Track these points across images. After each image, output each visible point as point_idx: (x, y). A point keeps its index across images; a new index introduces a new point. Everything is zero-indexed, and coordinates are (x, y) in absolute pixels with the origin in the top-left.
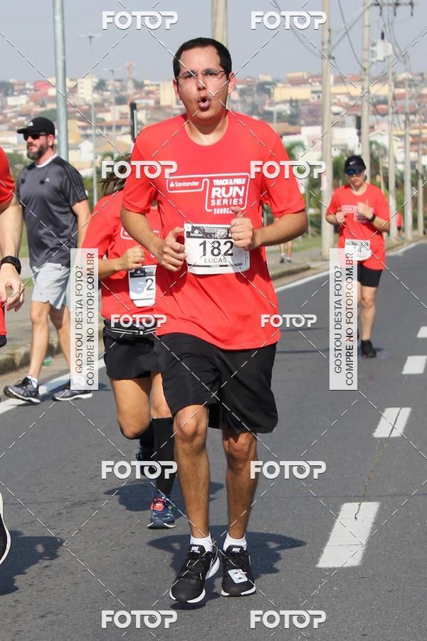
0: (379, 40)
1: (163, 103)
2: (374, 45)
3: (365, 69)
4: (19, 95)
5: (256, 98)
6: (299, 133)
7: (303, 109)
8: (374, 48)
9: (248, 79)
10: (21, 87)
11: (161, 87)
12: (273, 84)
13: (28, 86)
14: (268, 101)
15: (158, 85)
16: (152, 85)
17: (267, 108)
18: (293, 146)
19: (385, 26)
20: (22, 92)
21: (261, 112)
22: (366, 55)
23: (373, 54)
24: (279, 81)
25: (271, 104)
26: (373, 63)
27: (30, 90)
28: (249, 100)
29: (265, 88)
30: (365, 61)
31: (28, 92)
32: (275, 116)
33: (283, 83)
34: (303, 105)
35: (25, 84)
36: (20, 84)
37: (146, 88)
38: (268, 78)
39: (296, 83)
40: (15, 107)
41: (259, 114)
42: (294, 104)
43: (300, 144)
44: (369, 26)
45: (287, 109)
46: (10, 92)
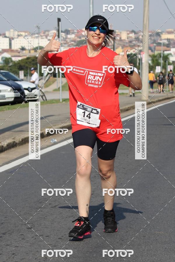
1: (122, 38)
4: (71, 34)
5: (155, 38)
6: (170, 50)
7: (172, 42)
9: (153, 31)
10: (73, 32)
11: (122, 33)
12: (162, 33)
13: (75, 31)
14: (159, 39)
15: (121, 32)
16: (119, 32)
17: (159, 41)
18: (168, 55)
20: (73, 33)
21: (157, 42)
24: (163, 32)
25: (161, 40)
27: (76, 32)
28: (153, 38)
29: (158, 34)
31: (75, 33)
32: (162, 44)
33: (165, 33)
34: (172, 40)
35: (74, 30)
36: (72, 30)
37: (116, 33)
38: (160, 31)
39: (169, 33)
40: (70, 38)
41: (156, 43)
42: (168, 40)
43: (171, 54)
45: (166, 42)
46: (69, 33)
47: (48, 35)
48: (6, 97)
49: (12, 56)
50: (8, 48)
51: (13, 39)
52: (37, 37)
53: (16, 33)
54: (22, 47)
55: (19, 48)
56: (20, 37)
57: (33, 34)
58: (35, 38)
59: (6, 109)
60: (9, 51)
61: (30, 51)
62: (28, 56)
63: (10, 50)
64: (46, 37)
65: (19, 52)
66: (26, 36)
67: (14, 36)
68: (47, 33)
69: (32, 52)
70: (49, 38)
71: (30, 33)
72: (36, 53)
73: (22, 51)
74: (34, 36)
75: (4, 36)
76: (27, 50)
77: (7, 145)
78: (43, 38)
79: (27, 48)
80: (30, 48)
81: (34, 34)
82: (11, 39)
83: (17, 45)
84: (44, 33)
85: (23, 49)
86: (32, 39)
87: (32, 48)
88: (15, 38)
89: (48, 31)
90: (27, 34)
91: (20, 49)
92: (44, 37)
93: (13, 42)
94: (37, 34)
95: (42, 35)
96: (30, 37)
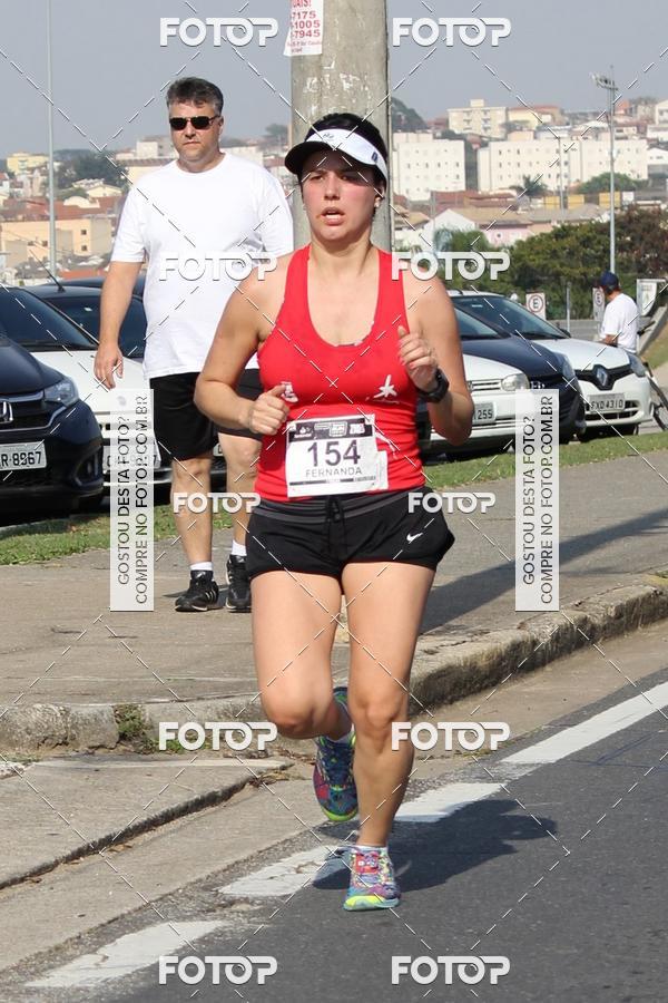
47: (651, 120)
48: (496, 414)
49: (484, 227)
50: (462, 186)
51: (484, 145)
52: (597, 132)
53: (499, 116)
54: (527, 180)
55: (512, 188)
56: (514, 135)
57: (575, 118)
58: (586, 135)
59: (503, 472)
60: (466, 201)
61: (564, 195)
63: (471, 195)
64: (641, 130)
65: (514, 208)
66: (543, 127)
67: (486, 129)
68: (642, 111)
69: (576, 201)
70: (651, 134)
71: (563, 113)
72: (594, 207)
73: (527, 198)
74: (581, 128)
75: (439, 134)
76: (553, 194)
77: (556, 638)
78: (626, 138)
79: (552, 185)
81: (585, 117)
82: (474, 147)
83: (501, 171)
84: (630, 112)
85: (533, 189)
86: (574, 144)
87: (574, 184)
88: (491, 139)
89: (650, 101)
90: (546, 118)
91: (519, 189)
92: (632, 130)
93: (483, 156)
94: (598, 115)
95: (621, 120)
96: (564, 135)
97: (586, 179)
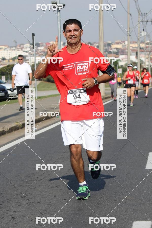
0: (142, 31)
2: (141, 32)
3: (138, 39)
5: (107, 48)
6: (119, 57)
7: (120, 50)
8: (141, 33)
9: (105, 42)
10: (42, 44)
13: (44, 44)
14: (110, 48)
17: (110, 50)
19: (144, 27)
20: (42, 46)
22: (139, 35)
23: (141, 35)
24: (113, 43)
26: (141, 37)
28: (105, 48)
29: (109, 45)
30: (138, 37)
31: (44, 46)
32: (113, 52)
38: (110, 42)
39: (118, 43)
40: (40, 50)
41: (108, 52)
42: (117, 49)
43: (119, 60)
44: (140, 27)
45: (116, 51)
46: (39, 46)
47: (23, 47)
52: (14, 50)
54: (3, 57)
56: (1, 50)
57: (11, 47)
58: (12, 50)
61: (9, 61)
62: (7, 65)
64: (22, 49)
65: (1, 62)
66: (5, 49)
69: (11, 61)
71: (9, 46)
72: (14, 62)
74: (12, 49)
76: (7, 60)
78: (19, 50)
79: (7, 58)
80: (9, 59)
81: (12, 47)
84: (20, 46)
85: (4, 59)
86: (10, 51)
87: (10, 58)
89: (23, 44)
90: (6, 47)
91: (1, 59)
94: (14, 47)
95: (18, 47)
96: (9, 50)
97: (13, 57)
